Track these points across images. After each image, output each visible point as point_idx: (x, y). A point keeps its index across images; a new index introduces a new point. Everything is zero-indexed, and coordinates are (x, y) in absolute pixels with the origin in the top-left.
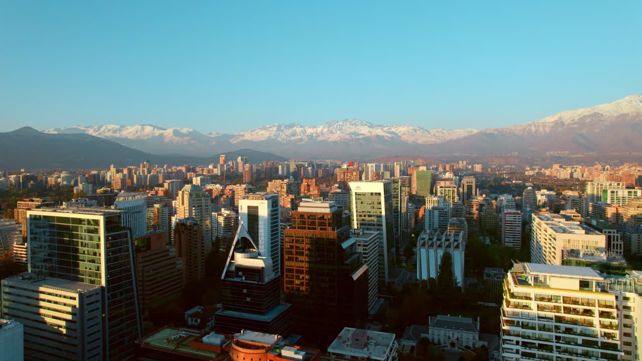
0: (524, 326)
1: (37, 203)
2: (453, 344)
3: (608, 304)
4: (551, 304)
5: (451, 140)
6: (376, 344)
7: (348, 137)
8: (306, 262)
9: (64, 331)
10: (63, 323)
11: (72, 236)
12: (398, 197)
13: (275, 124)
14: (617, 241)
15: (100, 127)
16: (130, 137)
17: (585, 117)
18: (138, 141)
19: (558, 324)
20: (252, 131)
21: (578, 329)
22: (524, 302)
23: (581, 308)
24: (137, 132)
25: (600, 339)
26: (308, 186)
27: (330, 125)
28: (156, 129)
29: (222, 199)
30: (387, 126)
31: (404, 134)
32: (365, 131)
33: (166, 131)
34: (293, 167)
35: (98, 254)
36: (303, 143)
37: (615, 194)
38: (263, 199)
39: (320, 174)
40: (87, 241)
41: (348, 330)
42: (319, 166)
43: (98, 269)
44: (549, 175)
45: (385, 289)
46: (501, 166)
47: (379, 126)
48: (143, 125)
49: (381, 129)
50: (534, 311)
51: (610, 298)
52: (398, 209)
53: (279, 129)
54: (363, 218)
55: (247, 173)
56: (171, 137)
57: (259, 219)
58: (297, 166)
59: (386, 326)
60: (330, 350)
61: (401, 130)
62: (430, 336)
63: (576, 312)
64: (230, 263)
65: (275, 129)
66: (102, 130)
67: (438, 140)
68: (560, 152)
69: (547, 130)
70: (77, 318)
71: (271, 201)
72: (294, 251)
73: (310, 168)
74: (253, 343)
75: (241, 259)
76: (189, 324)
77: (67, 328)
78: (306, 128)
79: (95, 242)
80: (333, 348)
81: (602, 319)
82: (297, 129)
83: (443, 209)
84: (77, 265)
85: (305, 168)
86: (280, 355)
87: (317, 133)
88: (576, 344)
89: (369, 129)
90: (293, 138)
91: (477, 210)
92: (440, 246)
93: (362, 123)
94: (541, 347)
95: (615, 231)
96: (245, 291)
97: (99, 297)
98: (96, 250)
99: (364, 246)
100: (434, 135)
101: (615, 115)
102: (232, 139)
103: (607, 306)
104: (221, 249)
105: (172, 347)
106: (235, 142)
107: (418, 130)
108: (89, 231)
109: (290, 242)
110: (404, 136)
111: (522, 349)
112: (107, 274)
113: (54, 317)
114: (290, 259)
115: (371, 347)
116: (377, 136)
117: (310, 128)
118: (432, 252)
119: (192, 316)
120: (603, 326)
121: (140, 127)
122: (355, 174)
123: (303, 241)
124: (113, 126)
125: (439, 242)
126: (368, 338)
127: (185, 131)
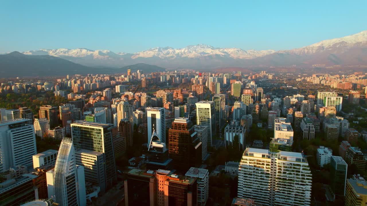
0: (245, 168)
1: (50, 108)
2: (234, 173)
3: (269, 162)
4: (253, 162)
5: (259, 57)
6: (201, 173)
7: (199, 55)
8: (178, 142)
9: (92, 169)
10: (91, 166)
11: (90, 134)
12: (219, 105)
13: (157, 47)
14: (312, 128)
15: (57, 50)
16: (74, 56)
17: (336, 44)
18: (79, 58)
19: (254, 168)
20: (144, 52)
21: (260, 169)
22: (245, 161)
23: (261, 163)
24: (78, 53)
25: (265, 172)
26: (177, 94)
27: (189, 47)
28: (88, 51)
29: (135, 102)
30: (222, 49)
31: (232, 53)
32: (209, 51)
33: (94, 52)
34: (168, 78)
35: (101, 141)
36: (173, 59)
37: (330, 99)
38: (158, 111)
39: (183, 81)
40: (96, 137)
41: (192, 168)
42: (183, 77)
43: (101, 146)
44: (309, 81)
45: (210, 149)
46: (285, 74)
47: (217, 48)
48: (81, 49)
49: (219, 50)
50: (248, 164)
51: (270, 160)
52: (219, 111)
53: (159, 50)
54: (202, 119)
55: (144, 82)
56: (97, 55)
57: (156, 119)
58: (170, 76)
59: (209, 165)
60: (186, 175)
61: (230, 51)
62: (225, 170)
63: (260, 164)
64: (151, 145)
65: (157, 50)
66: (57, 51)
67: (251, 57)
68: (320, 65)
69: (314, 51)
70: (96, 164)
71: (161, 111)
72: (173, 138)
73: (178, 78)
74: (163, 173)
75: (155, 144)
76: (131, 165)
77: (93, 168)
78: (175, 49)
79: (100, 137)
80: (187, 174)
81: (266, 166)
82: (170, 50)
83: (242, 109)
84: (93, 145)
85: (175, 78)
86: (171, 177)
87: (181, 53)
88: (259, 173)
89: (211, 50)
90: (167, 56)
91: (258, 110)
92: (234, 131)
93: (207, 46)
94: (249, 174)
95: (312, 124)
96: (157, 155)
97: (102, 157)
98: (100, 140)
99: (201, 133)
100: (249, 54)
101: (354, 42)
102: (133, 56)
103: (268, 162)
104: (139, 131)
105: (137, 174)
106: (134, 58)
107: (240, 51)
108: (97, 133)
109: (171, 134)
110: (232, 54)
111: (244, 175)
112: (105, 148)
113: (87, 164)
114: (171, 141)
115: (199, 174)
116: (217, 55)
117: (177, 49)
118: (231, 134)
119: (132, 162)
120: (267, 168)
121: (79, 50)
122: (201, 87)
123: (176, 134)
124: (64, 49)
125: (234, 130)
126: (199, 171)
127: (105, 51)
